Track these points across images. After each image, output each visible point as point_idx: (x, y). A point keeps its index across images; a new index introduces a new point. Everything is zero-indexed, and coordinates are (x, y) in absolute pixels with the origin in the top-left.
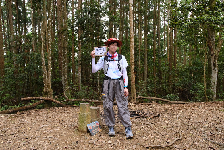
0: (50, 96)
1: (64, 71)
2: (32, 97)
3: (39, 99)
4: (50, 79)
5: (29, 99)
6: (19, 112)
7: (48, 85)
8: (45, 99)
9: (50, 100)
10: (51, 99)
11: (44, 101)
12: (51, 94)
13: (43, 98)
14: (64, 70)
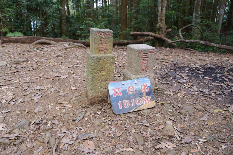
0: (163, 33)
1: (197, 6)
2: (141, 32)
3: (149, 35)
4: (164, 11)
5: (138, 34)
6: (117, 46)
7: (161, 19)
8: (155, 36)
9: (161, 37)
10: (163, 37)
11: (154, 38)
12: (163, 31)
13: (153, 34)
14: (197, 4)
